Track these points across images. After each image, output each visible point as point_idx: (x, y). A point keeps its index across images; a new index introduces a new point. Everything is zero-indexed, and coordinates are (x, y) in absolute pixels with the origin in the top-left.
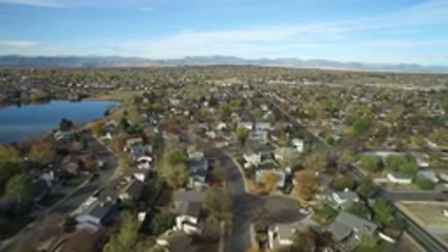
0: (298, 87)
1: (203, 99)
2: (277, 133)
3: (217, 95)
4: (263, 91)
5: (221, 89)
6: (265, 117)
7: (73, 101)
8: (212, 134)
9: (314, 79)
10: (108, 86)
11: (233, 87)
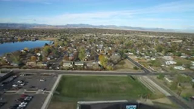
0: (113, 36)
1: (82, 39)
2: (105, 46)
3: (86, 38)
4: (101, 37)
5: (86, 37)
6: (102, 44)
7: (33, 41)
8: (88, 47)
9: (120, 34)
10: (43, 36)
11: (90, 36)
